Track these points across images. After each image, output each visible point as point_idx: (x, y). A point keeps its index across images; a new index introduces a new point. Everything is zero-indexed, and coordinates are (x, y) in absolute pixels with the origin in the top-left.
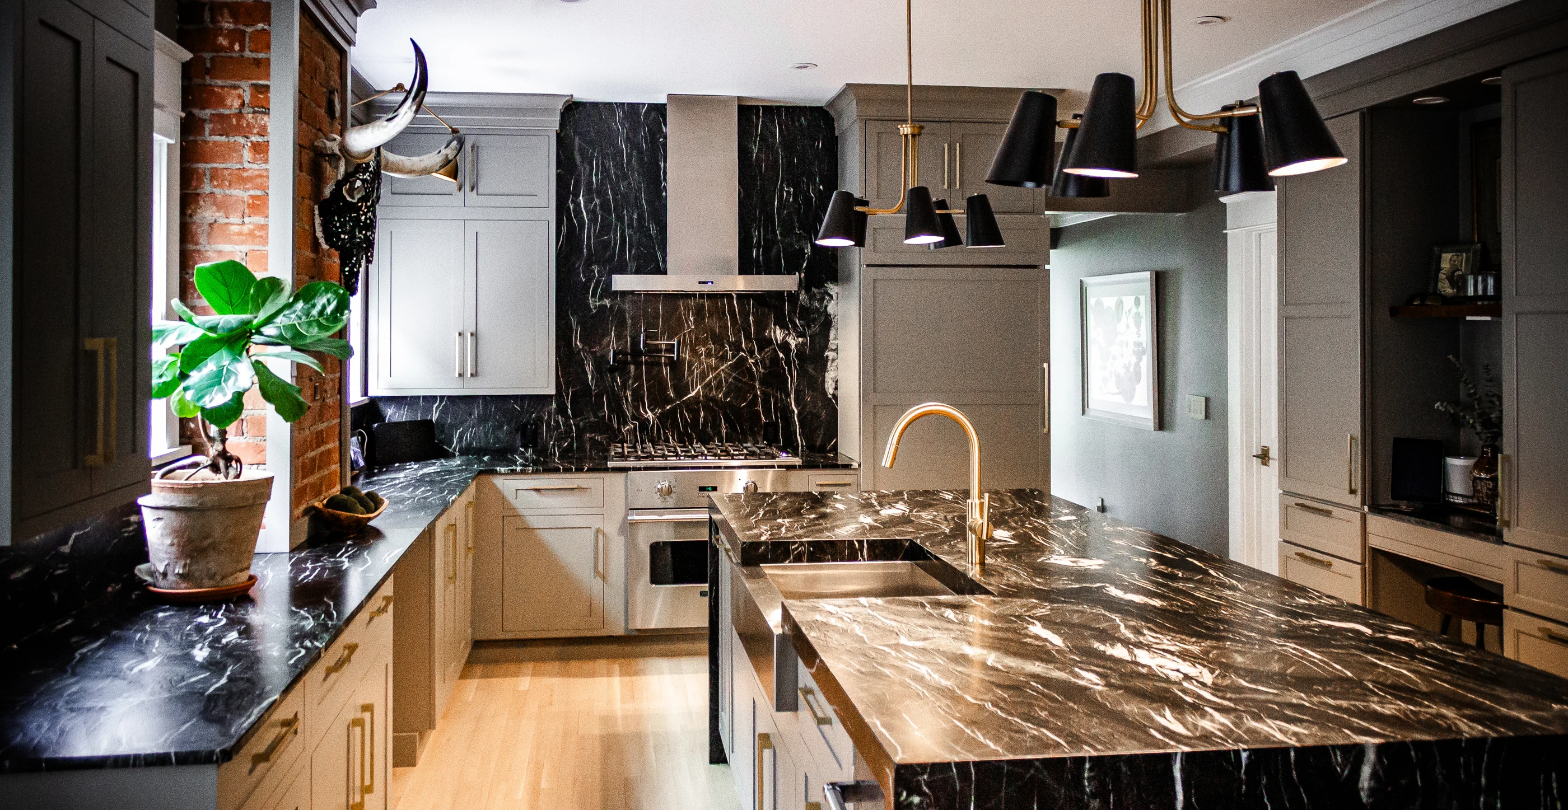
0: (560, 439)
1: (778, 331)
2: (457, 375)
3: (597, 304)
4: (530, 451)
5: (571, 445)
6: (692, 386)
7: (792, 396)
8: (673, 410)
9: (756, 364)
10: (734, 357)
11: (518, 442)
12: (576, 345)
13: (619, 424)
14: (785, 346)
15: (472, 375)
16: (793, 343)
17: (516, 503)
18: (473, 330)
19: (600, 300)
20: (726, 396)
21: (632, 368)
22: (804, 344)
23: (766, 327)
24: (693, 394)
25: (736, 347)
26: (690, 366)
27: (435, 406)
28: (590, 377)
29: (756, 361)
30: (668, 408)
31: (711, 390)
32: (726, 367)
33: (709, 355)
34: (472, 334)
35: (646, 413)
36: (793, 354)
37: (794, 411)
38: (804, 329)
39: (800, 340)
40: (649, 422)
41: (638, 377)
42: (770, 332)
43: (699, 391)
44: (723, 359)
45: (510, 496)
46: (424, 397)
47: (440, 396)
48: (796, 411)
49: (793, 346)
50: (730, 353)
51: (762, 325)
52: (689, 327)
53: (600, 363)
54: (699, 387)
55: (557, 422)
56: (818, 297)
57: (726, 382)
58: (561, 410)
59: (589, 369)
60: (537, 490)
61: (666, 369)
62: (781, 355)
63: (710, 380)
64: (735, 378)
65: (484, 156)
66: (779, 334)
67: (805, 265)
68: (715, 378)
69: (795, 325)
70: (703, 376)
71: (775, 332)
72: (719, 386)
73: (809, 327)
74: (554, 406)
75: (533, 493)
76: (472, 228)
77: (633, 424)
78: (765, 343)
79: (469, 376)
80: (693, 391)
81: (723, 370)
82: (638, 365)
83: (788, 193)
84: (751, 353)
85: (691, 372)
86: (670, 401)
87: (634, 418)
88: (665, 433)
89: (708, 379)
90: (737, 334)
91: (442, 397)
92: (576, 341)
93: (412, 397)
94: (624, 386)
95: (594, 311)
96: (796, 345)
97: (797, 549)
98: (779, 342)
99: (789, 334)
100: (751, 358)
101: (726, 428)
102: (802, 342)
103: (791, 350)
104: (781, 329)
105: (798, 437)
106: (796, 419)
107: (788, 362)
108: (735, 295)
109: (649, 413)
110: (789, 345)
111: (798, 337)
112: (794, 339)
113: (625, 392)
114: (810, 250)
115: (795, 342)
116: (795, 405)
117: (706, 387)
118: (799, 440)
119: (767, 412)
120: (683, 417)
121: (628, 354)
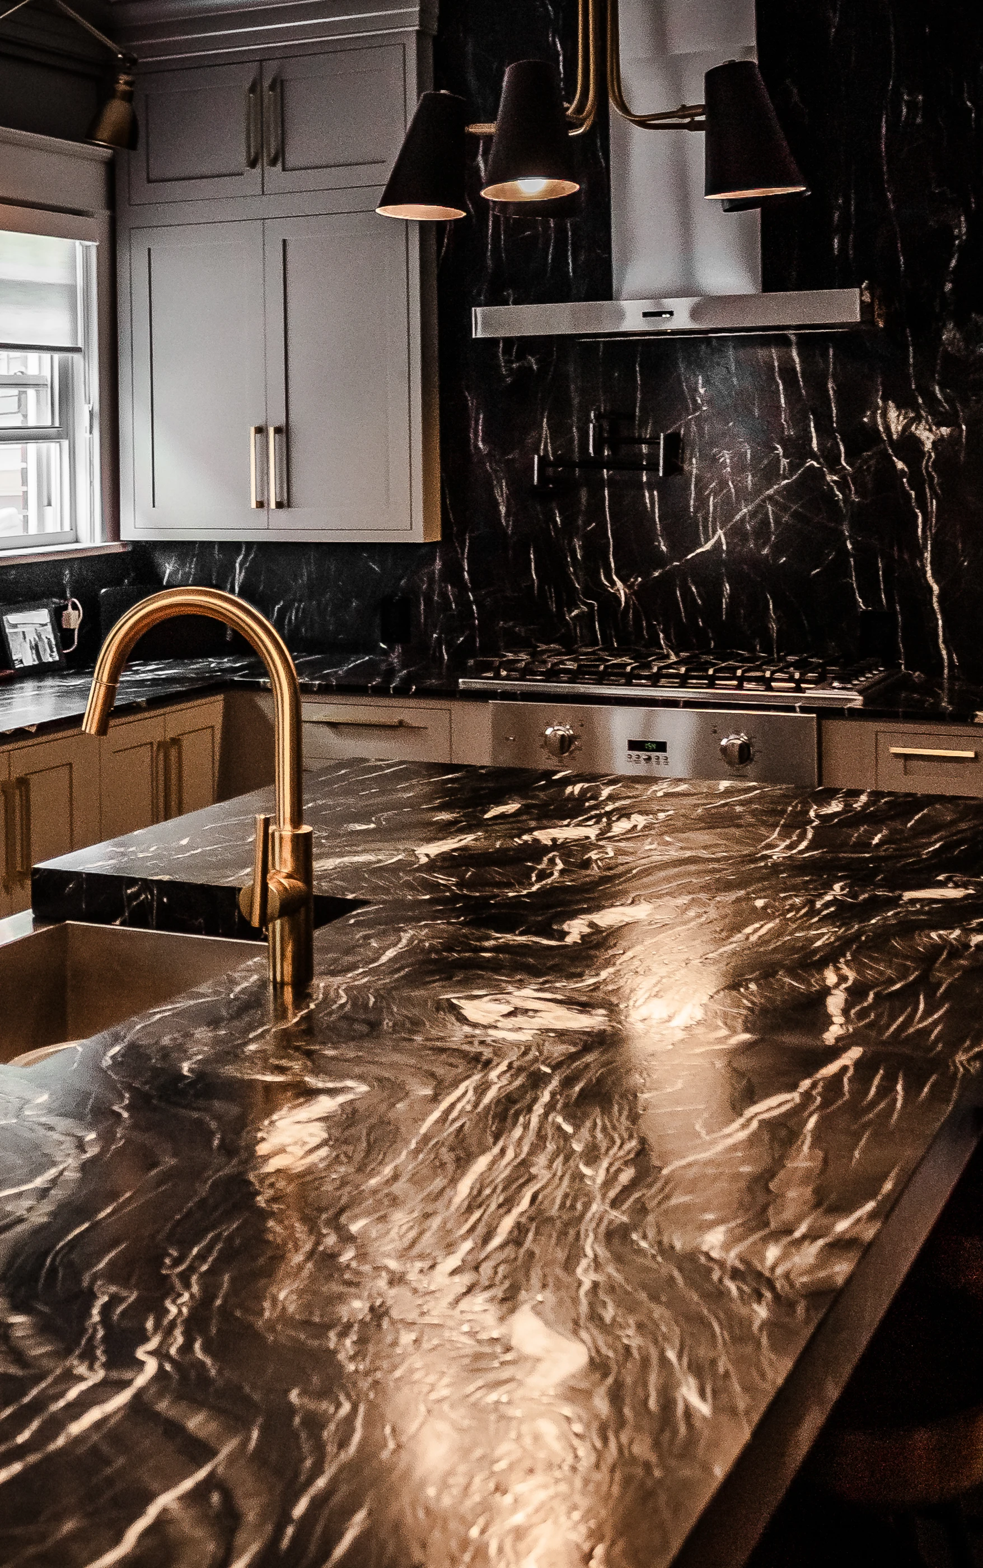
0: (450, 632)
1: (893, 414)
2: (254, 505)
3: (516, 366)
4: (398, 649)
5: (470, 640)
6: (706, 527)
7: (927, 555)
8: (667, 579)
9: (842, 485)
10: (793, 468)
11: (377, 632)
12: (476, 445)
13: (559, 608)
14: (909, 445)
15: (279, 505)
16: (927, 436)
18: (281, 421)
19: (519, 360)
20: (776, 555)
21: (584, 495)
22: (953, 440)
23: (867, 403)
24: (708, 546)
25: (799, 450)
26: (699, 490)
27: (238, 561)
28: (503, 509)
29: (844, 478)
30: (656, 574)
31: (745, 538)
32: (777, 492)
33: (740, 467)
34: (278, 430)
35: (613, 584)
36: (927, 465)
37: (931, 589)
38: (953, 406)
39: (945, 431)
40: (619, 601)
41: (596, 511)
42: (874, 414)
43: (719, 542)
44: (771, 473)
46: (221, 544)
47: (247, 543)
48: (936, 588)
49: (928, 446)
50: (784, 462)
51: (855, 401)
52: (698, 406)
53: (519, 478)
54: (720, 532)
55: (443, 595)
57: (777, 522)
58: (453, 572)
59: (501, 494)
60: (333, 725)
61: (651, 495)
62: (900, 465)
63: (744, 517)
64: (795, 515)
65: (294, 94)
66: (895, 420)
67: (953, 263)
68: (753, 514)
69: (931, 401)
70: (727, 509)
71: (884, 415)
72: (762, 531)
73: (965, 402)
74: (438, 565)
75: (326, 730)
76: (277, 232)
77: (588, 605)
78: (865, 439)
79: (273, 505)
80: (707, 540)
81: (770, 498)
82: (596, 487)
83: (912, 105)
84: (831, 460)
85: (702, 502)
86: (660, 560)
87: (588, 593)
88: (650, 626)
89: (738, 517)
90: (799, 421)
91: (249, 545)
92: (476, 440)
93: (202, 543)
94: (569, 528)
95: (509, 380)
96: (934, 443)
98: (895, 437)
99: (918, 419)
100: (831, 473)
101: (778, 620)
102: (950, 435)
103: (923, 453)
104: (898, 408)
105: (942, 646)
106: (936, 605)
107: (917, 480)
108: (793, 338)
109: (619, 584)
110: (919, 442)
111: (939, 425)
112: (930, 430)
113: (571, 541)
114: (964, 230)
115: (932, 437)
116: (933, 575)
117: (736, 533)
118: (944, 652)
119: (870, 594)
120: (686, 592)
121: (575, 465)
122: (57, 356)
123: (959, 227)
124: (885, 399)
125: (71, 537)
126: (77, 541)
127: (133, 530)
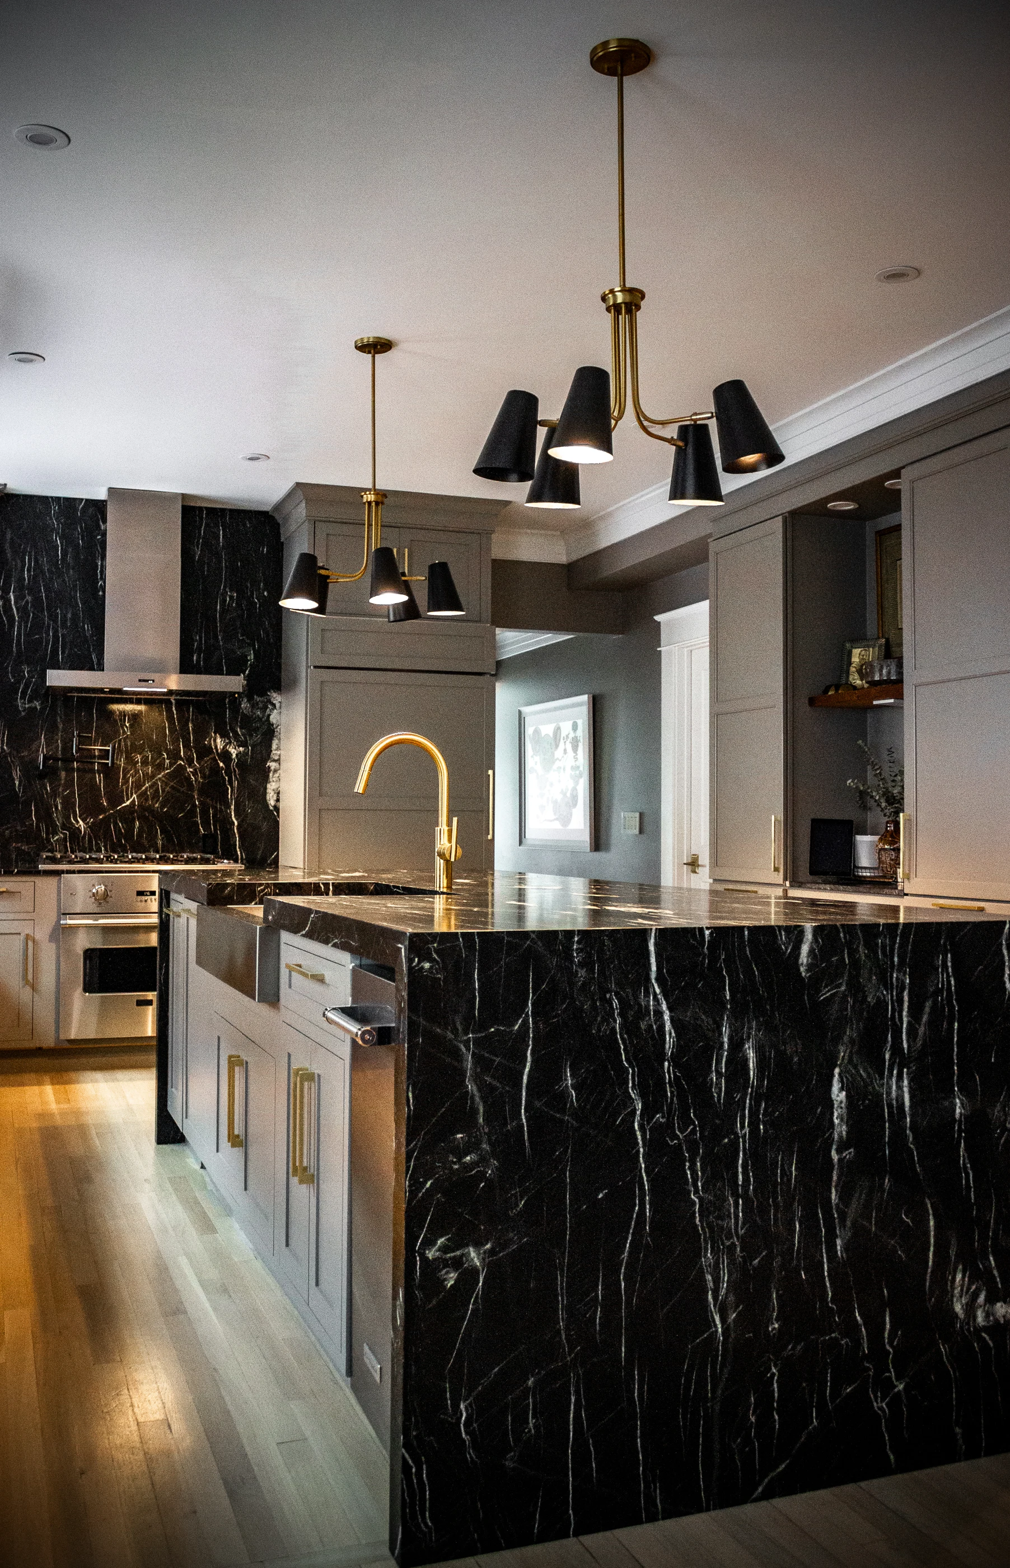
1: (219, 740)
3: (27, 706)
6: (127, 795)
7: (233, 807)
8: (106, 821)
9: (195, 774)
10: (171, 765)
12: (3, 748)
13: (47, 834)
14: (225, 755)
16: (233, 752)
19: (30, 701)
20: (162, 806)
21: (63, 774)
22: (246, 754)
23: (207, 734)
24: (128, 803)
25: (174, 756)
26: (125, 774)
28: (17, 782)
29: (195, 770)
30: (101, 817)
31: (147, 800)
32: (163, 776)
33: (145, 762)
35: (78, 822)
36: (234, 764)
37: (234, 824)
38: (245, 738)
39: (241, 749)
40: (81, 831)
41: (69, 784)
42: (210, 740)
43: (134, 800)
44: (160, 767)
48: (236, 823)
49: (234, 756)
50: (167, 761)
51: (201, 733)
52: (124, 732)
53: (26, 765)
54: (134, 796)
56: (260, 705)
57: (163, 791)
59: (16, 774)
61: (99, 776)
62: (221, 764)
63: (147, 788)
64: (172, 787)
66: (220, 743)
67: (247, 669)
68: (151, 787)
69: (236, 733)
70: (138, 785)
71: (215, 740)
72: (156, 795)
73: (251, 736)
77: (64, 834)
78: (205, 751)
80: (128, 800)
81: (160, 779)
82: (70, 771)
83: (231, 597)
84: (190, 762)
85: (126, 781)
86: (103, 810)
87: (64, 827)
88: (97, 844)
89: (144, 788)
90: (175, 741)
92: (3, 744)
94: (55, 793)
95: (23, 714)
96: (237, 755)
98: (219, 751)
99: (230, 743)
100: (189, 767)
101: (162, 839)
102: (244, 751)
103: (232, 759)
104: (221, 737)
105: (238, 850)
106: (236, 831)
107: (229, 773)
108: (173, 701)
109: (81, 823)
110: (230, 754)
111: (239, 747)
112: (235, 748)
113: (55, 800)
114: (252, 657)
115: (236, 752)
116: (235, 816)
117: (142, 796)
118: (239, 853)
119: (206, 824)
120: (116, 827)
121: (58, 759)
123: (250, 654)
124: (215, 733)
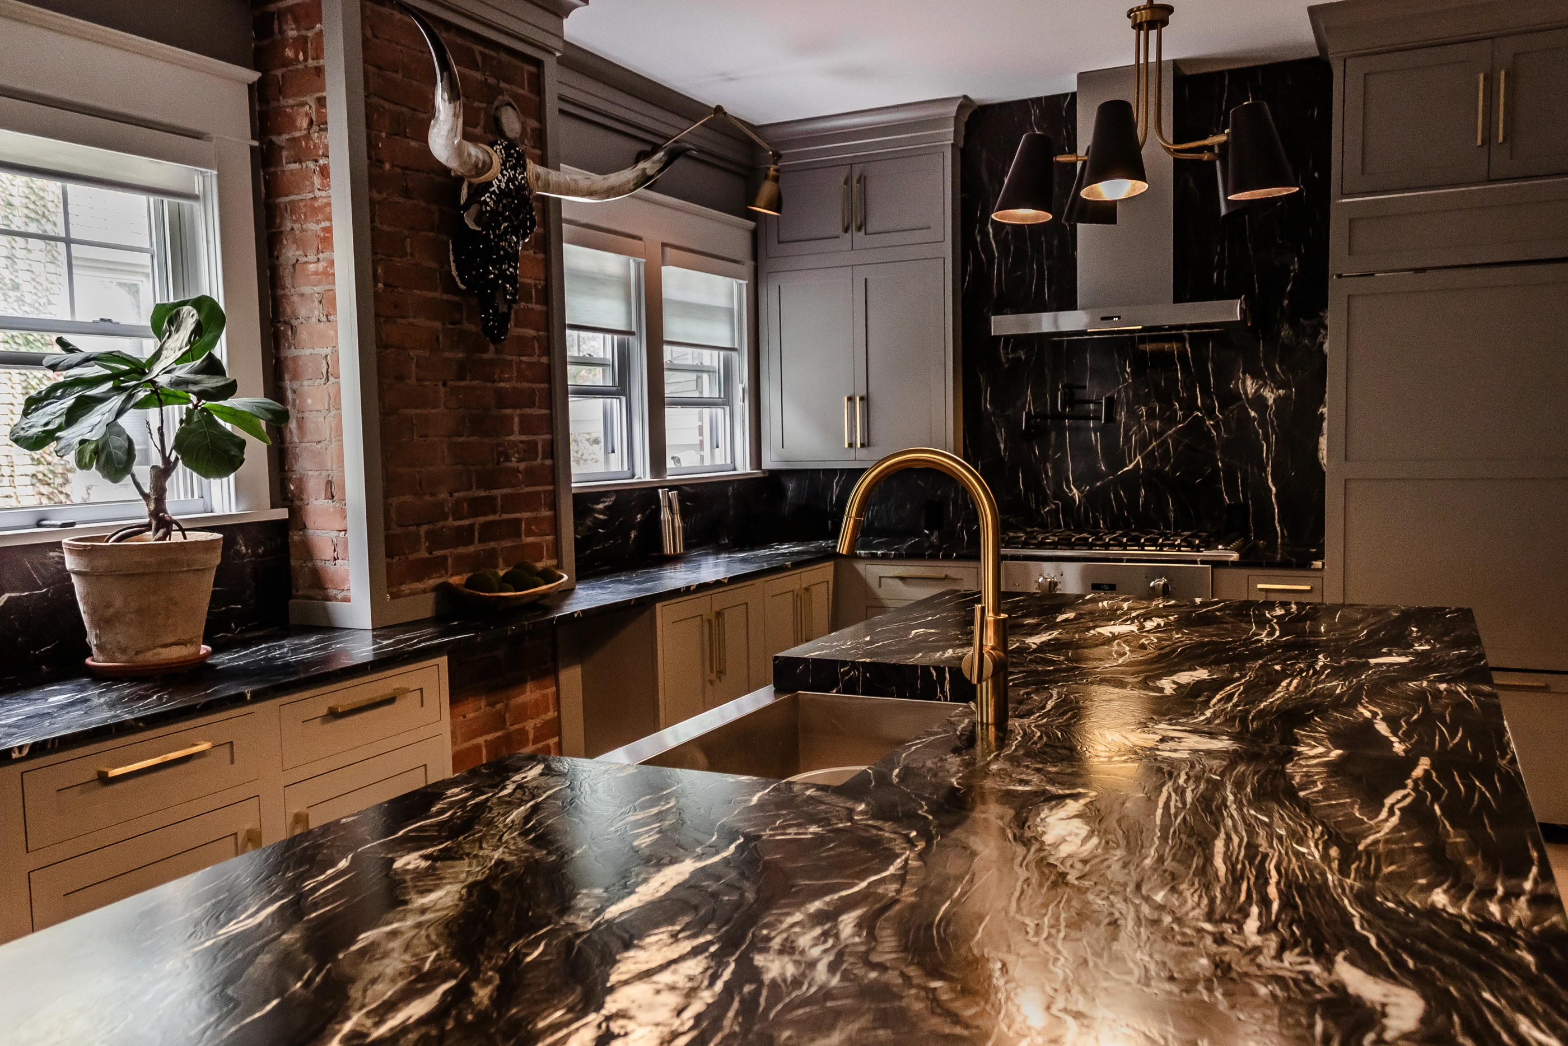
0: (968, 521)
1: (1249, 382)
2: (846, 446)
3: (1010, 356)
4: (936, 534)
6: (1130, 455)
7: (1270, 470)
8: (1105, 488)
9: (1216, 426)
10: (1185, 417)
11: (923, 522)
12: (986, 407)
13: (1037, 506)
14: (1259, 401)
15: (863, 445)
16: (1270, 396)
17: (881, 593)
18: (864, 393)
19: (1013, 351)
20: (1174, 471)
21: (1053, 436)
22: (1287, 398)
23: (1232, 376)
24: (1131, 466)
25: (1189, 405)
26: (1126, 432)
27: (836, 480)
28: (1002, 446)
29: (1217, 422)
30: (1099, 484)
31: (1155, 461)
32: (1175, 432)
33: (1151, 415)
34: (862, 399)
35: (1071, 490)
36: (1270, 414)
37: (1271, 489)
38: (1287, 377)
39: (1281, 392)
40: (1075, 501)
41: (1061, 447)
42: (1237, 383)
43: (1138, 464)
44: (1171, 421)
45: (874, 584)
46: (824, 470)
48: (1274, 490)
49: (1271, 402)
50: (1180, 413)
51: (1225, 374)
52: (1125, 380)
53: (1012, 425)
54: (1139, 458)
56: (1309, 331)
57: (1175, 451)
59: (1001, 436)
60: (904, 578)
61: (1096, 435)
62: (1253, 414)
63: (1154, 448)
64: (1186, 446)
65: (873, 187)
66: (1250, 386)
67: (1289, 288)
68: (1159, 446)
69: (1273, 372)
70: (1143, 444)
71: (1243, 383)
72: (1165, 456)
73: (1295, 375)
75: (898, 581)
76: (862, 273)
77: (1055, 504)
78: (1231, 398)
79: (859, 446)
80: (1130, 462)
81: (1170, 436)
82: (1061, 431)
84: (1210, 412)
85: (1128, 439)
86: (1100, 476)
87: (1056, 497)
88: (1094, 516)
89: (1150, 448)
90: (1189, 387)
91: (842, 471)
92: (986, 404)
93: (813, 470)
94: (1044, 457)
95: (1006, 366)
96: (1274, 400)
97: (847, 672)
98: (1250, 396)
99: (1265, 385)
100: (1210, 420)
101: (1175, 511)
102: (1284, 395)
103: (1267, 406)
104: (1252, 378)
105: (1277, 525)
106: (1274, 500)
107: (1263, 422)
108: (1187, 336)
109: (1075, 491)
110: (1265, 399)
111: (1278, 389)
112: (1272, 392)
113: (1045, 465)
114: (1297, 266)
115: (1273, 396)
116: (1272, 481)
117: (1148, 458)
118: (1279, 529)
119: (1232, 492)
120: (1117, 496)
121: (1047, 417)
122: (722, 353)
123: (1293, 264)
124: (1244, 374)
125: (732, 467)
126: (735, 470)
127: (769, 462)
